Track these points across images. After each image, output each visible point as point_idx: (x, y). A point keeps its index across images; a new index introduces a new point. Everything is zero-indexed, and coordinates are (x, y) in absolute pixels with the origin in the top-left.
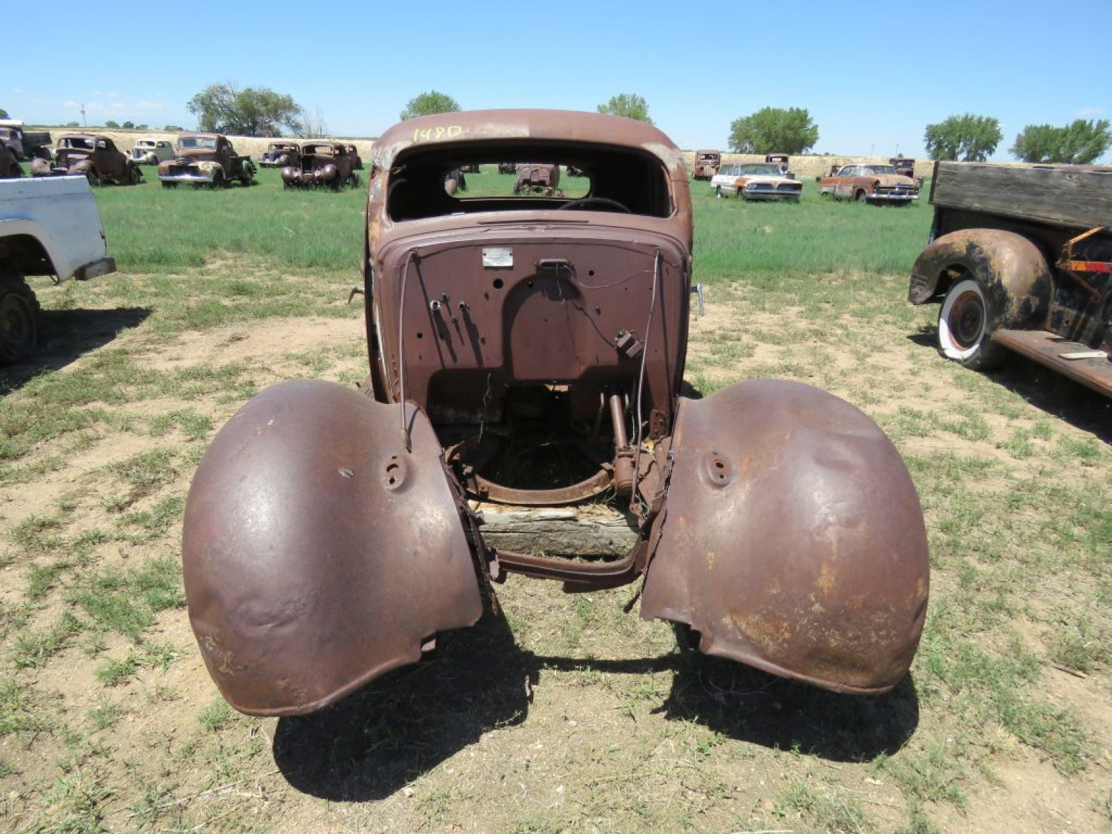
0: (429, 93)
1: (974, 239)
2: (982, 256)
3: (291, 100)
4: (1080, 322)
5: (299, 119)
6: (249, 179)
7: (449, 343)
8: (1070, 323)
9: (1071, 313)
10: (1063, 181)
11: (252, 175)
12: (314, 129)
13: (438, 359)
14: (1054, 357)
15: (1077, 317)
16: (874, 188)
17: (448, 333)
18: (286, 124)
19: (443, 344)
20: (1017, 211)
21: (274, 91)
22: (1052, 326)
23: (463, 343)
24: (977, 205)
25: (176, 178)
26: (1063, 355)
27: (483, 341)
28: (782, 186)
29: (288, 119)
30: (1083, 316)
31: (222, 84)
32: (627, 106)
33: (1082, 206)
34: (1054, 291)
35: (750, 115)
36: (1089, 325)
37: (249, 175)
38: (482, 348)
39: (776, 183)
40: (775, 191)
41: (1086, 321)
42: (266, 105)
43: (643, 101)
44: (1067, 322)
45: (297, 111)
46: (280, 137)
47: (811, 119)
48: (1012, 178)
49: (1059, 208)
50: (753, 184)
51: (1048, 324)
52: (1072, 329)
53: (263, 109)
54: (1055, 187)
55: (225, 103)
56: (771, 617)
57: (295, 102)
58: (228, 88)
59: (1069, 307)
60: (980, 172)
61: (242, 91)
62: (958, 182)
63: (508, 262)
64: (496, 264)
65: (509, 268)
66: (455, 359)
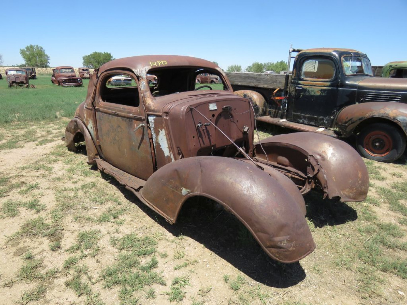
1: (245, 93)
2: (249, 97)
4: (276, 112)
7: (202, 138)
8: (274, 113)
9: (273, 110)
10: (266, 77)
13: (199, 145)
14: (277, 122)
15: (275, 112)
16: (154, 80)
17: (202, 135)
19: (200, 139)
20: (254, 85)
22: (269, 114)
23: (206, 138)
24: (239, 84)
26: (279, 121)
27: (211, 136)
28: (125, 80)
30: (277, 111)
32: (35, 50)
33: (272, 83)
34: (267, 105)
35: (89, 54)
36: (279, 113)
38: (211, 138)
39: (122, 79)
40: (123, 82)
41: (278, 112)
43: (42, 48)
44: (273, 113)
47: (112, 56)
48: (250, 76)
49: (265, 84)
50: (114, 80)
51: (267, 114)
52: (274, 115)
54: (264, 78)
56: (351, 188)
59: (272, 109)
60: (239, 75)
62: (231, 77)
63: (215, 108)
64: (213, 109)
65: (216, 110)
66: (204, 144)
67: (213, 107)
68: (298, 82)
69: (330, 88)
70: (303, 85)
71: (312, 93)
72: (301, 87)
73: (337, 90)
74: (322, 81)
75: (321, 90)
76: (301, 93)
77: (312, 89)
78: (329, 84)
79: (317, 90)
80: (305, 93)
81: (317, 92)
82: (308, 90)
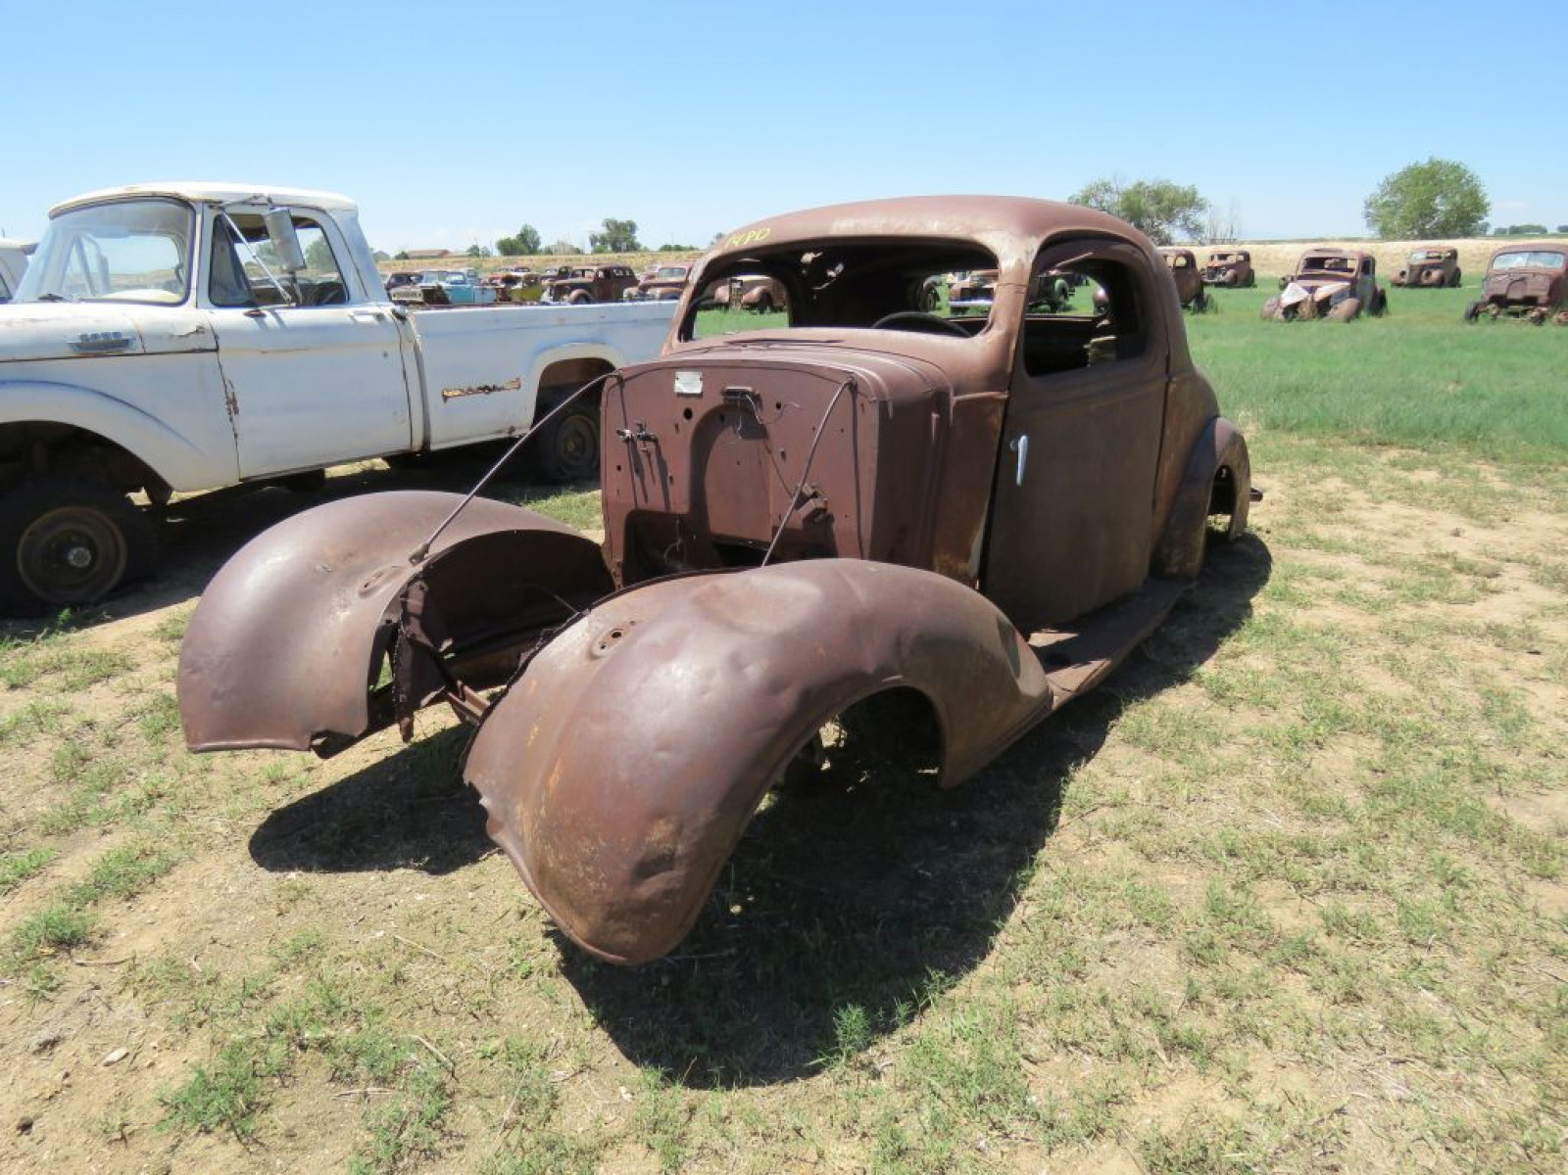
0: (1423, 161)
3: (1195, 193)
5: (1202, 218)
6: (1060, 303)
7: (642, 479)
11: (1066, 297)
12: (1223, 230)
13: (633, 497)
17: (642, 468)
18: (1181, 226)
21: (1174, 183)
23: (654, 482)
25: (966, 303)
27: (671, 478)
29: (1186, 219)
31: (1106, 180)
37: (1062, 298)
38: (671, 488)
42: (1158, 203)
45: (1201, 207)
46: (1171, 244)
53: (1153, 209)
55: (1104, 204)
57: (1200, 195)
58: (1113, 186)
61: (1131, 188)
63: (697, 388)
64: (686, 390)
65: (699, 396)
66: (646, 500)
67: (688, 383)
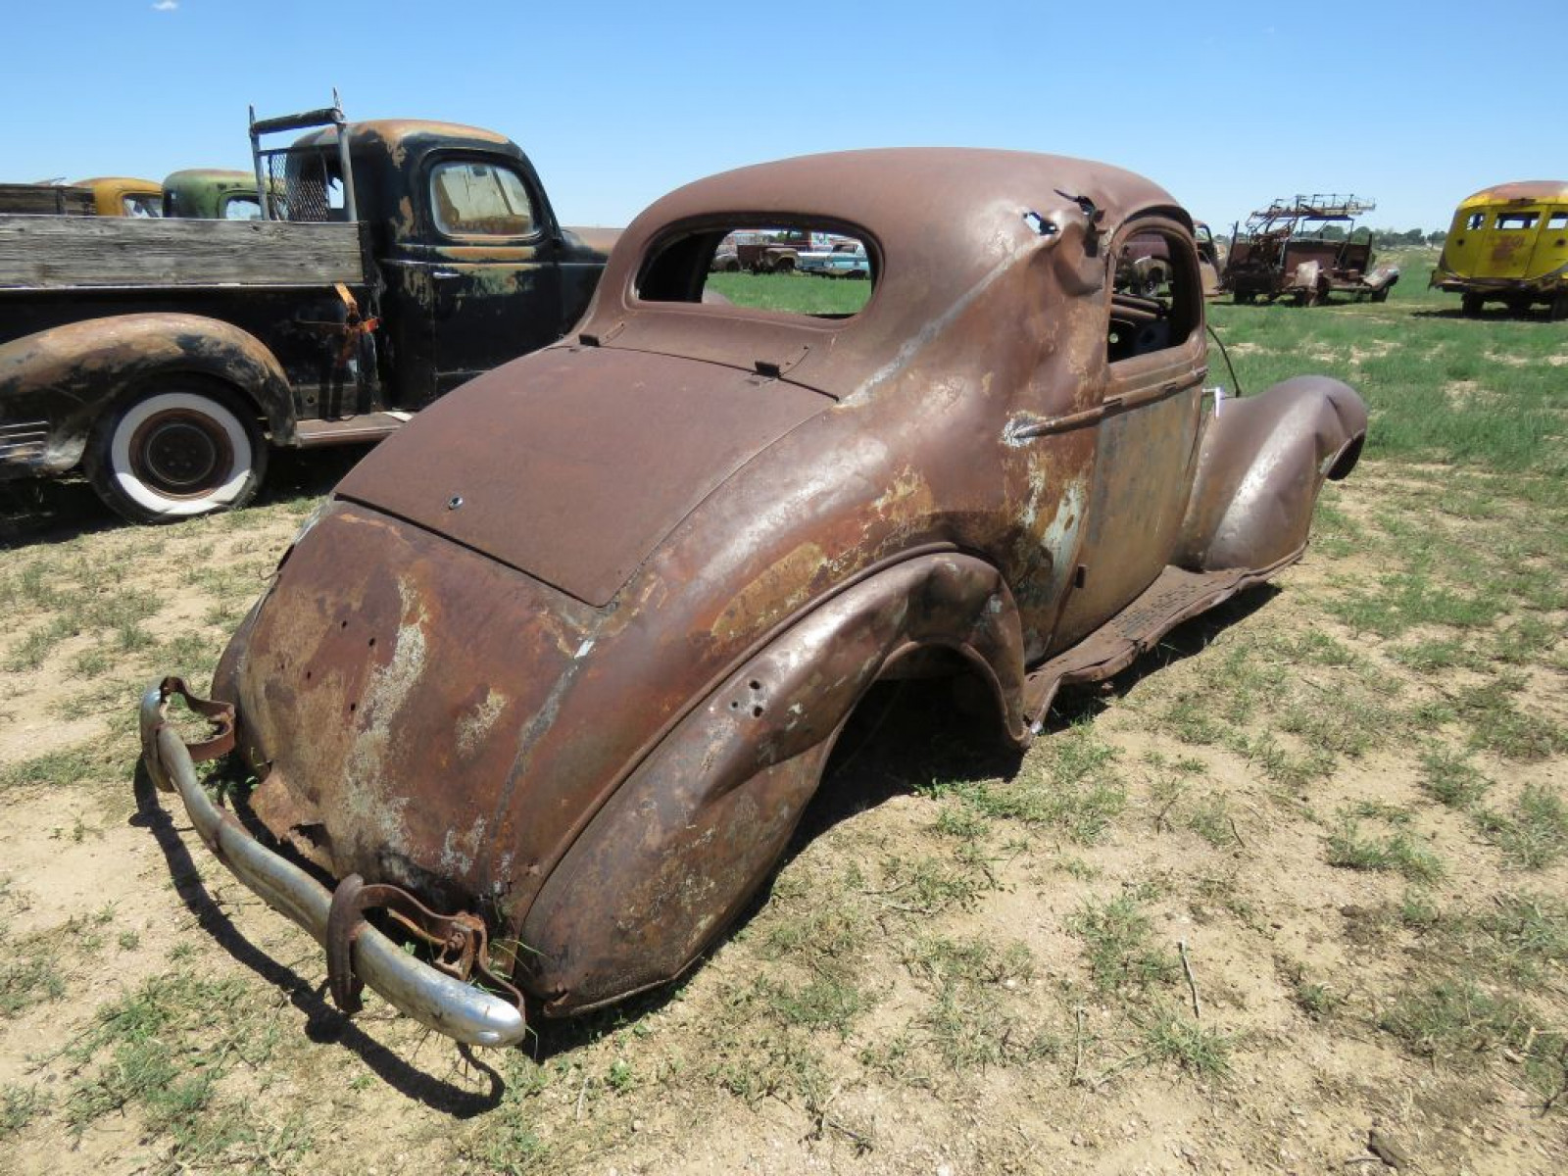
4: (330, 394)
8: (316, 401)
9: (312, 389)
15: (323, 393)
30: (331, 386)
33: (293, 264)
36: (344, 393)
41: (338, 392)
44: (308, 400)
59: (305, 384)
68: (433, 251)
69: (538, 265)
70: (456, 261)
71: (495, 289)
72: (453, 270)
73: (559, 270)
74: (510, 244)
75: (518, 274)
76: (456, 292)
77: (491, 274)
78: (530, 250)
79: (507, 275)
80: (468, 290)
81: (509, 281)
82: (479, 279)
